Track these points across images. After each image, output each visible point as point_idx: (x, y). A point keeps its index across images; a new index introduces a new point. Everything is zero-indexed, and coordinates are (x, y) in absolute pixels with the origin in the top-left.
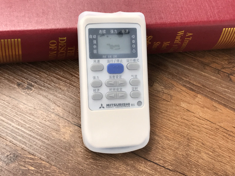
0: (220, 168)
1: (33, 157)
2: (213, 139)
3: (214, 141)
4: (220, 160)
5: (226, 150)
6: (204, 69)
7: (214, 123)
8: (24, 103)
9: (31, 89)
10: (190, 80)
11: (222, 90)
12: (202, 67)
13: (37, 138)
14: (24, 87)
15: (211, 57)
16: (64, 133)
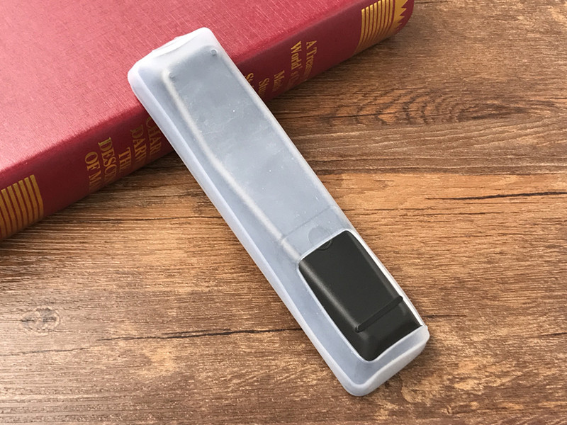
0: (445, 276)
2: (407, 236)
3: (411, 238)
4: (437, 264)
5: (437, 242)
6: (331, 126)
7: (393, 210)
8: (58, 351)
9: (54, 319)
10: (314, 157)
11: (380, 147)
12: (326, 125)
13: (120, 397)
14: (37, 323)
15: (330, 99)
16: (162, 362)
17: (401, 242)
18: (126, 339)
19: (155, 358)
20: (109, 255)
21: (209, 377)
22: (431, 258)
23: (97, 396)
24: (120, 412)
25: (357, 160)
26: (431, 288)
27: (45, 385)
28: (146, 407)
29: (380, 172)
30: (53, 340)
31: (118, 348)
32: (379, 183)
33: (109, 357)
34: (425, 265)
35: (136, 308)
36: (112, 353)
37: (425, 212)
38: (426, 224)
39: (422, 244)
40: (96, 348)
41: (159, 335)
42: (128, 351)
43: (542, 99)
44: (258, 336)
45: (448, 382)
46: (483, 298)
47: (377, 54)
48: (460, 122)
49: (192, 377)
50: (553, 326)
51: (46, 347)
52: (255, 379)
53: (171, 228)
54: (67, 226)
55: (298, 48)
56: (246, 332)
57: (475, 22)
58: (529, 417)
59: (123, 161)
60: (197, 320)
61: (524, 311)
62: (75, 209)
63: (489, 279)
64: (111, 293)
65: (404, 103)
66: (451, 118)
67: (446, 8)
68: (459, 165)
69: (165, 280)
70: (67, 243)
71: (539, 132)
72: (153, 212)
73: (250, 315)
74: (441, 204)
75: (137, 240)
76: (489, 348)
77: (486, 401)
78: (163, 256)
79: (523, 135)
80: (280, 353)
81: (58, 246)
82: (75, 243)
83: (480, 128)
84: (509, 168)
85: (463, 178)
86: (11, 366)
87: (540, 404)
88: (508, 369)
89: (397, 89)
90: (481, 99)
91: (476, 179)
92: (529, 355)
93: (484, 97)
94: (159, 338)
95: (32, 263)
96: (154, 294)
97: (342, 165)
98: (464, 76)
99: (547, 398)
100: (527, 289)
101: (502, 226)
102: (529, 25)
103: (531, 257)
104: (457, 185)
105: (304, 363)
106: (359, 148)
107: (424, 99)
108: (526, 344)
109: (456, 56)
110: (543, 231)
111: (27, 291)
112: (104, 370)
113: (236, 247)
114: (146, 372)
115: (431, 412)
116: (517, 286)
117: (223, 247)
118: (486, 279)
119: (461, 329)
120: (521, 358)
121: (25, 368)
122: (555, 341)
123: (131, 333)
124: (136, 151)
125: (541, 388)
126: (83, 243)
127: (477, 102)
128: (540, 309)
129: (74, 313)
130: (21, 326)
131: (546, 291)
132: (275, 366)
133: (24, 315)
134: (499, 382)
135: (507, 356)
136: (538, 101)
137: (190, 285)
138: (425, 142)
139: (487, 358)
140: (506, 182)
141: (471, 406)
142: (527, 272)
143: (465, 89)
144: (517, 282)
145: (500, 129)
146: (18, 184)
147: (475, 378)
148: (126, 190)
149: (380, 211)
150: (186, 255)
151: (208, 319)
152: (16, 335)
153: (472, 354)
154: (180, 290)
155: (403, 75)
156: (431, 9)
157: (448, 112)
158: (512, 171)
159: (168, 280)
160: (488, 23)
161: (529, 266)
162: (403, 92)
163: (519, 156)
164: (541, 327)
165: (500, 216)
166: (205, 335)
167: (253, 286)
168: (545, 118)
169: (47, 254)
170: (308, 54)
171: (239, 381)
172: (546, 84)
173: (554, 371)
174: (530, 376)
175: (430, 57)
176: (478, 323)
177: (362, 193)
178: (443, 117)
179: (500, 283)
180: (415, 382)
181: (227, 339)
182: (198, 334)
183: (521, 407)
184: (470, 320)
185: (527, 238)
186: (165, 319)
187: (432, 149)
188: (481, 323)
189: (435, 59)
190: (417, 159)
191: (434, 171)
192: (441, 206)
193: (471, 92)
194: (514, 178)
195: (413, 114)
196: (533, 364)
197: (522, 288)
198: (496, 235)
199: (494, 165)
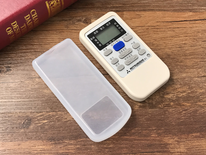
0: (162, 53)
1: (41, 114)
2: (148, 37)
3: (150, 38)
4: (159, 48)
5: (160, 39)
7: (143, 26)
8: (12, 82)
9: (11, 70)
10: (113, 5)
13: (36, 100)
14: (4, 71)
17: (146, 40)
18: (39, 78)
20: (32, 44)
22: (157, 46)
23: (27, 100)
24: (36, 106)
25: (130, 6)
27: (7, 96)
28: (46, 104)
29: (139, 11)
30: (11, 78)
31: (35, 81)
32: (138, 15)
33: (32, 85)
34: (155, 49)
36: (33, 83)
37: (156, 27)
38: (156, 32)
39: (154, 40)
40: (27, 81)
42: (39, 82)
45: (162, 95)
46: (177, 62)
50: (203, 73)
51: (8, 81)
53: (56, 34)
58: (192, 108)
61: (193, 67)
68: (170, 8)
72: (49, 27)
74: (162, 24)
75: (43, 39)
76: (178, 81)
77: (176, 102)
78: (53, 45)
84: (189, 9)
85: (172, 13)
87: (197, 104)
88: (185, 90)
91: (176, 14)
92: (194, 84)
97: (124, 8)
99: (200, 101)
100: (194, 58)
101: (185, 33)
103: (196, 45)
104: (169, 16)
108: (192, 80)
110: (201, 35)
112: (30, 90)
114: (46, 91)
115: (155, 106)
116: (190, 57)
118: (179, 54)
120: (190, 85)
122: (204, 79)
125: (198, 97)
126: (22, 39)
128: (199, 66)
129: (18, 67)
131: (201, 59)
134: (182, 95)
135: (185, 84)
139: (177, 85)
140: (188, 15)
141: (170, 104)
142: (194, 51)
147: (172, 93)
149: (138, 27)
153: (172, 84)
158: (190, 11)
161: (195, 49)
163: (193, 5)
164: (199, 73)
165: (185, 29)
173: (203, 90)
174: (194, 92)
177: (131, 19)
179: (184, 56)
183: (190, 104)
184: (171, 71)
185: (195, 38)
188: (176, 72)
190: (153, 5)
191: (160, 10)
192: (162, 25)
194: (191, 13)
196: (195, 88)
197: (192, 58)
198: (183, 37)
199: (184, 8)
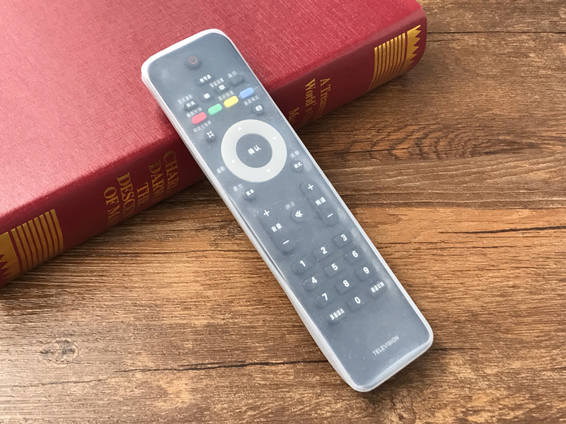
0: (458, 309)
2: (420, 269)
3: (425, 271)
4: (450, 297)
5: (451, 275)
6: (345, 161)
7: (407, 243)
8: (76, 382)
9: (72, 351)
11: (394, 181)
12: (340, 160)
14: (56, 355)
15: (344, 135)
16: (178, 393)
17: (414, 276)
18: (143, 371)
19: (170, 390)
20: (127, 288)
21: (225, 408)
22: (445, 291)
25: (371, 194)
26: (444, 321)
27: (63, 416)
29: (393, 206)
30: (72, 371)
31: (135, 379)
32: (392, 217)
33: (126, 389)
34: (439, 298)
35: (153, 340)
36: (129, 385)
37: (439, 246)
38: (440, 257)
39: (436, 278)
40: (114, 380)
41: (175, 366)
42: (144, 382)
43: (554, 134)
44: (273, 368)
45: (462, 415)
46: (496, 331)
47: (391, 91)
48: (472, 157)
49: (208, 409)
51: (65, 379)
52: (270, 411)
53: (188, 262)
54: (86, 260)
55: (312, 85)
56: (261, 364)
57: (487, 59)
59: (141, 196)
60: (213, 352)
61: (537, 345)
62: (94, 243)
63: (502, 312)
64: (129, 325)
65: (417, 138)
66: (463, 153)
67: (459, 46)
68: (472, 200)
69: (181, 313)
70: (87, 276)
71: (550, 167)
72: (170, 246)
73: (265, 347)
74: (454, 238)
75: (154, 273)
76: (502, 380)
78: (179, 289)
79: (534, 170)
80: (295, 385)
81: (76, 279)
82: (94, 276)
83: (493, 163)
84: (521, 203)
85: (477, 212)
86: (31, 397)
88: (522, 402)
89: (410, 125)
90: (493, 135)
91: (489, 214)
92: (543, 387)
93: (496, 132)
94: (175, 370)
95: (52, 296)
96: (171, 326)
98: (476, 112)
100: (540, 322)
101: (514, 259)
102: (541, 62)
103: (544, 290)
104: (469, 219)
105: (319, 395)
106: (374, 183)
107: (437, 134)
108: (539, 376)
109: (469, 92)
110: (556, 264)
111: (46, 324)
112: (121, 402)
113: (251, 280)
114: (162, 403)
116: (530, 320)
117: (239, 280)
118: (499, 312)
119: (475, 362)
120: (534, 390)
121: (44, 399)
123: (148, 365)
124: (154, 186)
125: (555, 421)
126: (102, 276)
127: (490, 138)
128: (553, 342)
129: (92, 345)
130: (40, 358)
131: (559, 324)
132: (290, 397)
133: (44, 347)
134: (512, 414)
135: (520, 388)
136: (550, 137)
137: (206, 317)
138: (438, 177)
139: (501, 391)
140: (519, 216)
142: (540, 305)
143: (478, 124)
144: (530, 315)
145: (512, 164)
146: (39, 218)
147: (489, 411)
148: (145, 224)
149: (393, 245)
150: (202, 288)
151: (223, 351)
152: (35, 367)
153: (485, 386)
154: (196, 323)
155: (416, 111)
156: (444, 47)
157: (461, 147)
158: (525, 205)
159: (184, 312)
160: (500, 60)
161: (542, 299)
162: (416, 127)
163: (531, 191)
164: (555, 359)
165: (512, 250)
166: (221, 367)
167: (268, 318)
168: (557, 153)
169: (66, 287)
170: (322, 91)
171: (254, 413)
172: (558, 120)
174: (543, 409)
175: (442, 93)
176: (491, 356)
178: (456, 151)
179: (513, 316)
180: (429, 414)
181: (243, 371)
182: (214, 366)
184: (483, 353)
185: (539, 271)
186: (181, 351)
187: (445, 183)
188: (494, 356)
189: (448, 95)
190: (429, 193)
191: (446, 205)
192: (454, 240)
193: (484, 128)
194: (526, 213)
195: (426, 149)
196: (546, 396)
197: (534, 321)
198: (509, 269)
199: (507, 200)
